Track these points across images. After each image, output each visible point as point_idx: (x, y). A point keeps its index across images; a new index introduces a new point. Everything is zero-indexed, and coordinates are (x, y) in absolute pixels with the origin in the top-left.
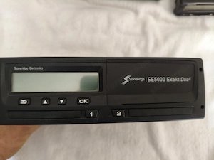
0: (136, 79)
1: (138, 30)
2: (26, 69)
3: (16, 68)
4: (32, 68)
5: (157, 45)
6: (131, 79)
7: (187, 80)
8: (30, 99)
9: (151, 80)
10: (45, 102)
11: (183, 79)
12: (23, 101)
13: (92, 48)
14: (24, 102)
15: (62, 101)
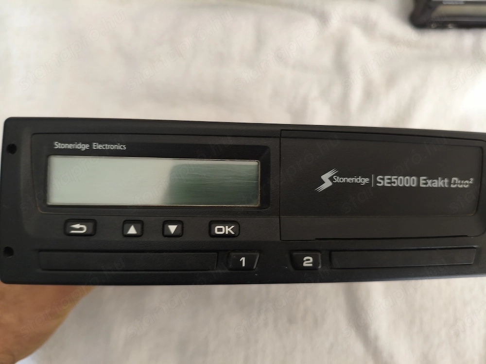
0: (349, 180)
1: (326, 59)
2: (85, 147)
3: (58, 145)
4: (100, 147)
5: (369, 95)
6: (338, 180)
7: (466, 184)
8: (95, 222)
9: (384, 181)
10: (132, 231)
11: (457, 183)
12: (77, 226)
13: (218, 100)
14: (79, 228)
15: (172, 228)
